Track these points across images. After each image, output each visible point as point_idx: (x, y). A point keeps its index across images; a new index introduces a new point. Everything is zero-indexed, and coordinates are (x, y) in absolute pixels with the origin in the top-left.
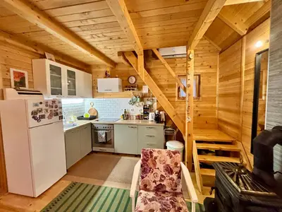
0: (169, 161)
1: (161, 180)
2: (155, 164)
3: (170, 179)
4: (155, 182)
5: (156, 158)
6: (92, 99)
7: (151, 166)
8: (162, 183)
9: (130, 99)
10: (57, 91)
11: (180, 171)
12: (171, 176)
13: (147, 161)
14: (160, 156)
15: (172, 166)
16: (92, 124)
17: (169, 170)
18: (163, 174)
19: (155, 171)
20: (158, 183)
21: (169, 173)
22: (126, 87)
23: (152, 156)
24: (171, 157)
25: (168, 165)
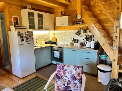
0: (74, 72)
1: (68, 84)
2: (65, 74)
3: (74, 83)
4: (64, 84)
5: (66, 70)
6: (54, 31)
7: (63, 75)
8: (69, 85)
9: (77, 31)
10: (32, 27)
11: (81, 79)
12: (74, 81)
13: (60, 72)
14: (68, 69)
15: (76, 75)
16: (51, 47)
17: (74, 78)
18: (70, 80)
19: (65, 78)
20: (66, 85)
21: (73, 79)
22: (75, 22)
23: (63, 69)
24: (76, 70)
25: (73, 75)
